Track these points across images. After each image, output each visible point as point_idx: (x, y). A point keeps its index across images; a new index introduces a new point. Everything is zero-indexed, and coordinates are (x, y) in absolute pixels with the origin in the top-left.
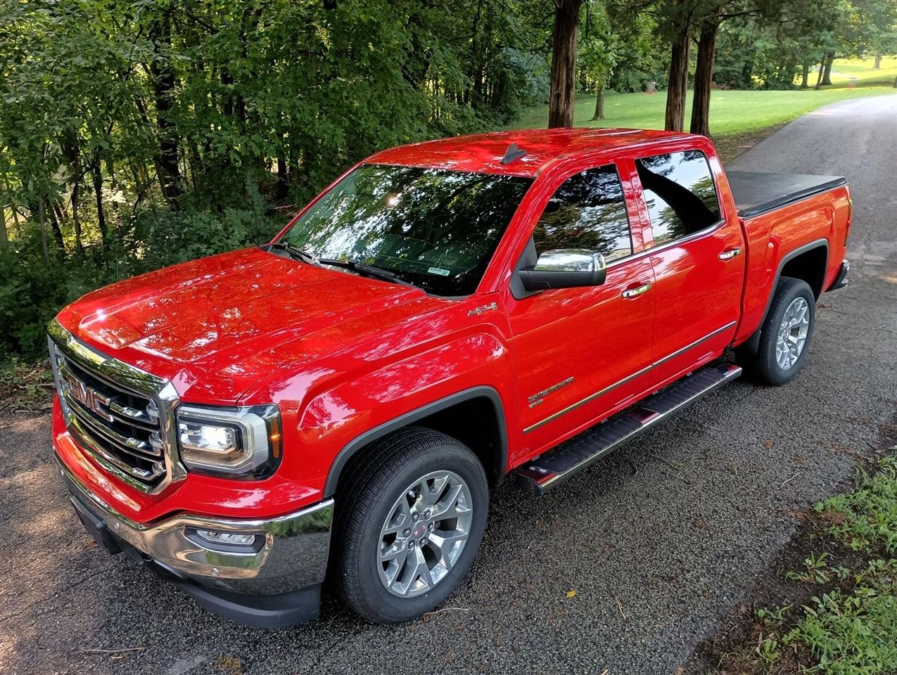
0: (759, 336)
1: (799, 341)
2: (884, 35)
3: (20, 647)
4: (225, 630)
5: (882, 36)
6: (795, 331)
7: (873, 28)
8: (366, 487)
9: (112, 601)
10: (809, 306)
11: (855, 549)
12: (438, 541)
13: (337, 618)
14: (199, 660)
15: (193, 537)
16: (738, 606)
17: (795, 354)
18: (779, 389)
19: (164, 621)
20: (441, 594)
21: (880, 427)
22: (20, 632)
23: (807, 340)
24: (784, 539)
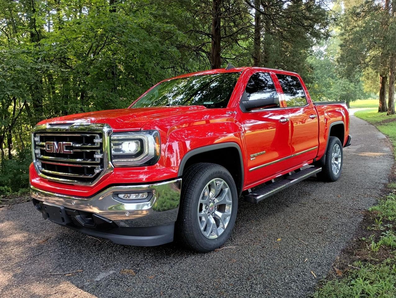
0: (325, 156)
1: (339, 163)
2: (329, 92)
3: (15, 276)
4: (121, 262)
5: (328, 92)
6: (336, 159)
7: (324, 89)
8: (192, 179)
9: (59, 259)
10: (341, 149)
11: (391, 220)
12: (219, 214)
13: (175, 254)
14: (111, 272)
15: (116, 198)
16: (352, 239)
17: (338, 169)
18: (334, 183)
19: (89, 262)
20: (222, 240)
21: (380, 189)
22: (13, 271)
23: (342, 163)
24: (360, 220)
